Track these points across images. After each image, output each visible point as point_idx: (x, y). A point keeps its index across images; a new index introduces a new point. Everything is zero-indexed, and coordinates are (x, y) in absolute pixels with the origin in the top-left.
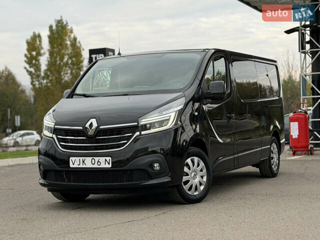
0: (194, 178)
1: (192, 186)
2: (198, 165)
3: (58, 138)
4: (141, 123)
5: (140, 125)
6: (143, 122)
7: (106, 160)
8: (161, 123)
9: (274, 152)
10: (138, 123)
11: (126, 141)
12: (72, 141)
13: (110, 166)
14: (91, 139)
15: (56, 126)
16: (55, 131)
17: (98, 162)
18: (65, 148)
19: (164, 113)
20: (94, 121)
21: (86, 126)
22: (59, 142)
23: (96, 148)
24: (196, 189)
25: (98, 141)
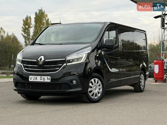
0: (95, 89)
1: (94, 93)
2: (98, 83)
3: (24, 66)
4: (67, 59)
5: (66, 60)
6: (68, 58)
7: (48, 78)
8: (78, 59)
9: (142, 79)
10: (65, 59)
11: (59, 68)
12: (31, 67)
13: (50, 81)
14: (40, 66)
15: (23, 59)
16: (23, 62)
17: (44, 79)
18: (27, 71)
19: (80, 54)
20: (42, 57)
21: (38, 60)
22: (24, 67)
23: (43, 71)
24: (96, 95)
25: (44, 68)
